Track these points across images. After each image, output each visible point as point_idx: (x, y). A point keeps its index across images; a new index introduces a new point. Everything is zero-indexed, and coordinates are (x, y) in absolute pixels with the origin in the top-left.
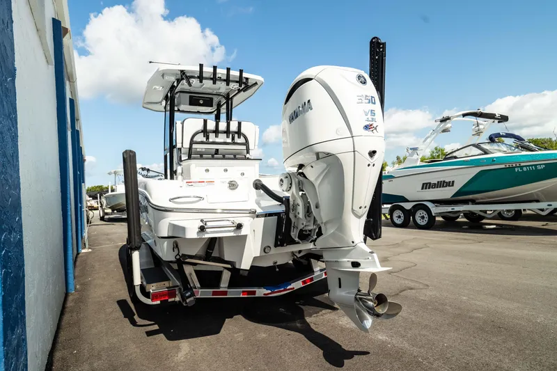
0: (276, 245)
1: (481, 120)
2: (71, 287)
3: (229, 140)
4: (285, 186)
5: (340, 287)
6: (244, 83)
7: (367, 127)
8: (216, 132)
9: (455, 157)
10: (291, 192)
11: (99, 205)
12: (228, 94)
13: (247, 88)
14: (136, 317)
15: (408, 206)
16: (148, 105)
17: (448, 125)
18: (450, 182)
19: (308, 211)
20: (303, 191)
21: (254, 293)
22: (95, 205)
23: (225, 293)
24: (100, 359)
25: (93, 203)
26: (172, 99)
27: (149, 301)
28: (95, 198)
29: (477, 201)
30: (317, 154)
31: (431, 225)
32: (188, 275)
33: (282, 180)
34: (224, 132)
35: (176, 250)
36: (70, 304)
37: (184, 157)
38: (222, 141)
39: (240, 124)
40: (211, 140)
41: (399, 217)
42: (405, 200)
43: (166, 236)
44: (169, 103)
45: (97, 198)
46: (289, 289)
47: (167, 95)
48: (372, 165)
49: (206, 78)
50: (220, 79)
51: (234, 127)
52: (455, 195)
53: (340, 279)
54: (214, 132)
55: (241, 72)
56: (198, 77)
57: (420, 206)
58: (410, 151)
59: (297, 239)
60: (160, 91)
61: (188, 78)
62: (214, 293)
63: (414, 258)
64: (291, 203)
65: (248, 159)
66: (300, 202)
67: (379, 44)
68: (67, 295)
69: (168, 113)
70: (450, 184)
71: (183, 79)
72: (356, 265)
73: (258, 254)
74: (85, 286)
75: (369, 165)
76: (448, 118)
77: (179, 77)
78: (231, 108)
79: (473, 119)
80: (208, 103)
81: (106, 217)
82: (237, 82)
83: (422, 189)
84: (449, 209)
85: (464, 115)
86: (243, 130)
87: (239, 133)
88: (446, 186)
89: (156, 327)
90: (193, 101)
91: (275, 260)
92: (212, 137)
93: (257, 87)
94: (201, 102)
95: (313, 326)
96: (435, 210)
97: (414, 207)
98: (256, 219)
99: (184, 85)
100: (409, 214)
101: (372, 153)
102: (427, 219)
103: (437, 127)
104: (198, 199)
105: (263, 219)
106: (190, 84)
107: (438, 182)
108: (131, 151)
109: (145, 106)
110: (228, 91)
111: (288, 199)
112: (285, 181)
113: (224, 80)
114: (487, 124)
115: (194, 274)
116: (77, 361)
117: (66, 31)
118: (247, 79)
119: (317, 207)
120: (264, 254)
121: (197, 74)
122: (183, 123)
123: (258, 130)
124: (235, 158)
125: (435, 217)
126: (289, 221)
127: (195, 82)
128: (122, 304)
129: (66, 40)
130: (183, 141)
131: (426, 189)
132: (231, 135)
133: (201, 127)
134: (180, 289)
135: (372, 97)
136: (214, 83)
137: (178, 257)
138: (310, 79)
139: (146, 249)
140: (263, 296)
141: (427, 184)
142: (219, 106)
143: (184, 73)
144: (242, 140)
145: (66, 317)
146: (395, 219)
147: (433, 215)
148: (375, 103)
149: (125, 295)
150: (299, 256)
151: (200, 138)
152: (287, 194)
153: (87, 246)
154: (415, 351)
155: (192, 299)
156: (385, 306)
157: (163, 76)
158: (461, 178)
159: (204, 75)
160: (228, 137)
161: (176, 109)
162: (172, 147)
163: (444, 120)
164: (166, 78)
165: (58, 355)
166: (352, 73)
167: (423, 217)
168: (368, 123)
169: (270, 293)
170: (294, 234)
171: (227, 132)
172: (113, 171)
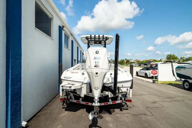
0: (90, 92)
7: (95, 66)
15: (191, 81)
21: (88, 104)
23: (80, 102)
41: (187, 85)
42: (190, 78)
49: (93, 38)
62: (77, 101)
73: (86, 94)
75: (96, 76)
82: (102, 39)
89: (66, 107)
94: (98, 43)
104: (70, 78)
105: (86, 84)
115: (73, 96)
118: (107, 37)
136: (95, 40)
140: (91, 105)
155: (68, 102)
168: (96, 65)
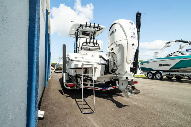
0: (105, 74)
1: (182, 43)
2: (46, 85)
3: (93, 45)
4: (108, 56)
5: (122, 85)
6: (99, 28)
7: (132, 37)
8: (90, 43)
9: (171, 56)
10: (109, 57)
11: (54, 68)
12: (94, 32)
13: (100, 29)
14: (63, 93)
15: (154, 72)
16: (70, 35)
17: (170, 44)
18: (169, 64)
19: (114, 64)
20: (113, 57)
21: (97, 89)
22: (53, 68)
23: (89, 87)
24: (53, 100)
25: (52, 68)
26: (77, 33)
27: (67, 88)
28: (53, 66)
29: (179, 71)
30: (117, 45)
31: (161, 79)
32: (78, 81)
33: (107, 54)
34: (92, 43)
35: (76, 72)
36: (46, 89)
37: (80, 50)
38: (91, 45)
39: (97, 40)
40: (88, 45)
42: (153, 70)
43: (73, 68)
44: (76, 34)
45: (54, 66)
46: (108, 89)
47: (76, 32)
48: (133, 48)
49: (88, 27)
50: (92, 27)
51: (95, 41)
52: (171, 69)
53: (122, 83)
54: (89, 43)
55: (98, 24)
56: (85, 26)
57: (158, 72)
58: (155, 53)
59: (111, 72)
60: (74, 31)
61: (82, 26)
63: (153, 87)
64: (109, 61)
65: (99, 51)
66: (112, 60)
67: (139, 14)
68: (45, 87)
69: (76, 38)
70: (169, 65)
71: (81, 26)
72: (127, 78)
73: (99, 76)
74: (49, 86)
75: (132, 48)
76: (170, 42)
77: (80, 26)
78: (95, 37)
79: (179, 43)
80: (88, 34)
81: (56, 71)
82: (97, 28)
83: (159, 66)
84: (168, 73)
85: (176, 41)
86: (98, 43)
87: (97, 43)
88: (168, 66)
89: (69, 96)
90: (84, 34)
91: (105, 80)
92: (88, 44)
93: (103, 29)
94: (86, 34)
95: (115, 99)
96: (163, 74)
97: (156, 72)
98: (99, 65)
99: (81, 29)
100: (154, 75)
101: (133, 44)
102: (160, 77)
103: (165, 45)
104: (83, 58)
105: (101, 65)
106: (83, 28)
107: (165, 64)
108: (65, 45)
109: (69, 35)
110: (94, 31)
111: (108, 60)
112: (108, 54)
113: (93, 27)
114: (184, 45)
115: (80, 81)
116: (47, 100)
117: (49, 13)
118: (100, 27)
119: (117, 62)
120: (101, 76)
121: (85, 25)
122: (80, 40)
123: (102, 43)
124: (95, 51)
125: (163, 76)
126: (109, 66)
127: (84, 27)
128: (60, 91)
129: (49, 16)
130: (80, 45)
131: (160, 66)
132: (94, 44)
133: (85, 41)
134: (76, 84)
135: (134, 28)
136: (90, 28)
137: (76, 75)
138: (116, 23)
139: (67, 75)
140: (100, 90)
141: (161, 65)
142: (91, 36)
143: (81, 25)
144: (97, 45)
145: (45, 92)
146: (149, 76)
147: (163, 75)
148: (135, 30)
149: (61, 89)
150: (112, 79)
151: (85, 44)
152: (108, 58)
153: (50, 77)
154: (145, 107)
155: (79, 87)
156: (135, 90)
157: (75, 26)
158: (173, 63)
159: (87, 26)
160: (93, 44)
161: (78, 36)
162: (76, 48)
163: (168, 43)
164: (76, 26)
165: (43, 99)
166: (128, 21)
167: (159, 76)
168: (132, 36)
169: (102, 89)
170: (110, 71)
171: (93, 43)
172: (59, 57)
